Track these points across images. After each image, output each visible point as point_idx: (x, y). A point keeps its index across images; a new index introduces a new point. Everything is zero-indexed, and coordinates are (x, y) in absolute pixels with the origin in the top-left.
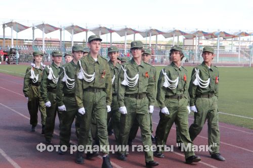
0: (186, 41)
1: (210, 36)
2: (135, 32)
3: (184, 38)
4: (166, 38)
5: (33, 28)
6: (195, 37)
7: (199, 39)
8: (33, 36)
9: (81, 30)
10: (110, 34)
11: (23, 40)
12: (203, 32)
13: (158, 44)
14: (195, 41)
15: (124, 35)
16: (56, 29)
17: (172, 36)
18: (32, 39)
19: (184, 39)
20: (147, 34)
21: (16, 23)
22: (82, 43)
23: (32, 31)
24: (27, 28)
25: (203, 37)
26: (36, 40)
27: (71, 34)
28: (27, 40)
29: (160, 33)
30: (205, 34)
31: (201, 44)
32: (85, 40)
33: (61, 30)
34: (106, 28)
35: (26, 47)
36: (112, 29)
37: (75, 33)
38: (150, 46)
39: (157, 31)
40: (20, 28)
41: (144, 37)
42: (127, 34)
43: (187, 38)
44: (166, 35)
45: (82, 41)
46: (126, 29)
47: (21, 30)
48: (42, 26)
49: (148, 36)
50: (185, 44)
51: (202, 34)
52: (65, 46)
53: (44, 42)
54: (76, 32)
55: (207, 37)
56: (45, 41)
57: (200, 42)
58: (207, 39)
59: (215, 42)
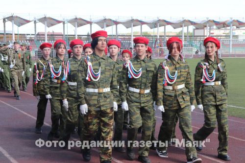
0: (196, 31)
1: (222, 25)
2: (142, 23)
3: (195, 28)
4: (175, 28)
5: (35, 22)
6: (206, 26)
7: (210, 29)
8: (35, 31)
9: (85, 23)
10: (115, 26)
11: (25, 35)
12: (214, 21)
13: (167, 35)
14: (206, 31)
15: (131, 27)
16: (59, 22)
17: (181, 26)
18: (34, 33)
19: (194, 30)
20: (154, 25)
21: (17, 17)
22: (86, 37)
23: (34, 24)
24: (28, 22)
25: (215, 27)
26: (38, 34)
27: (75, 26)
28: (29, 35)
29: (169, 23)
30: (217, 23)
31: (213, 34)
32: (90, 33)
33: (64, 23)
34: (111, 20)
35: (28, 41)
36: (118, 21)
37: (78, 26)
38: (158, 37)
39: (165, 21)
40: (21, 22)
41: (151, 28)
42: (134, 26)
43: (197, 29)
44: (176, 25)
45: (87, 34)
46: (132, 20)
47: (22, 24)
48: (44, 20)
49: (155, 27)
50: (195, 35)
51: (214, 23)
52: (69, 39)
53: (46, 36)
54: (80, 25)
55: (219, 26)
56: (48, 35)
57: (212, 32)
58: (219, 28)
59: (228, 32)
